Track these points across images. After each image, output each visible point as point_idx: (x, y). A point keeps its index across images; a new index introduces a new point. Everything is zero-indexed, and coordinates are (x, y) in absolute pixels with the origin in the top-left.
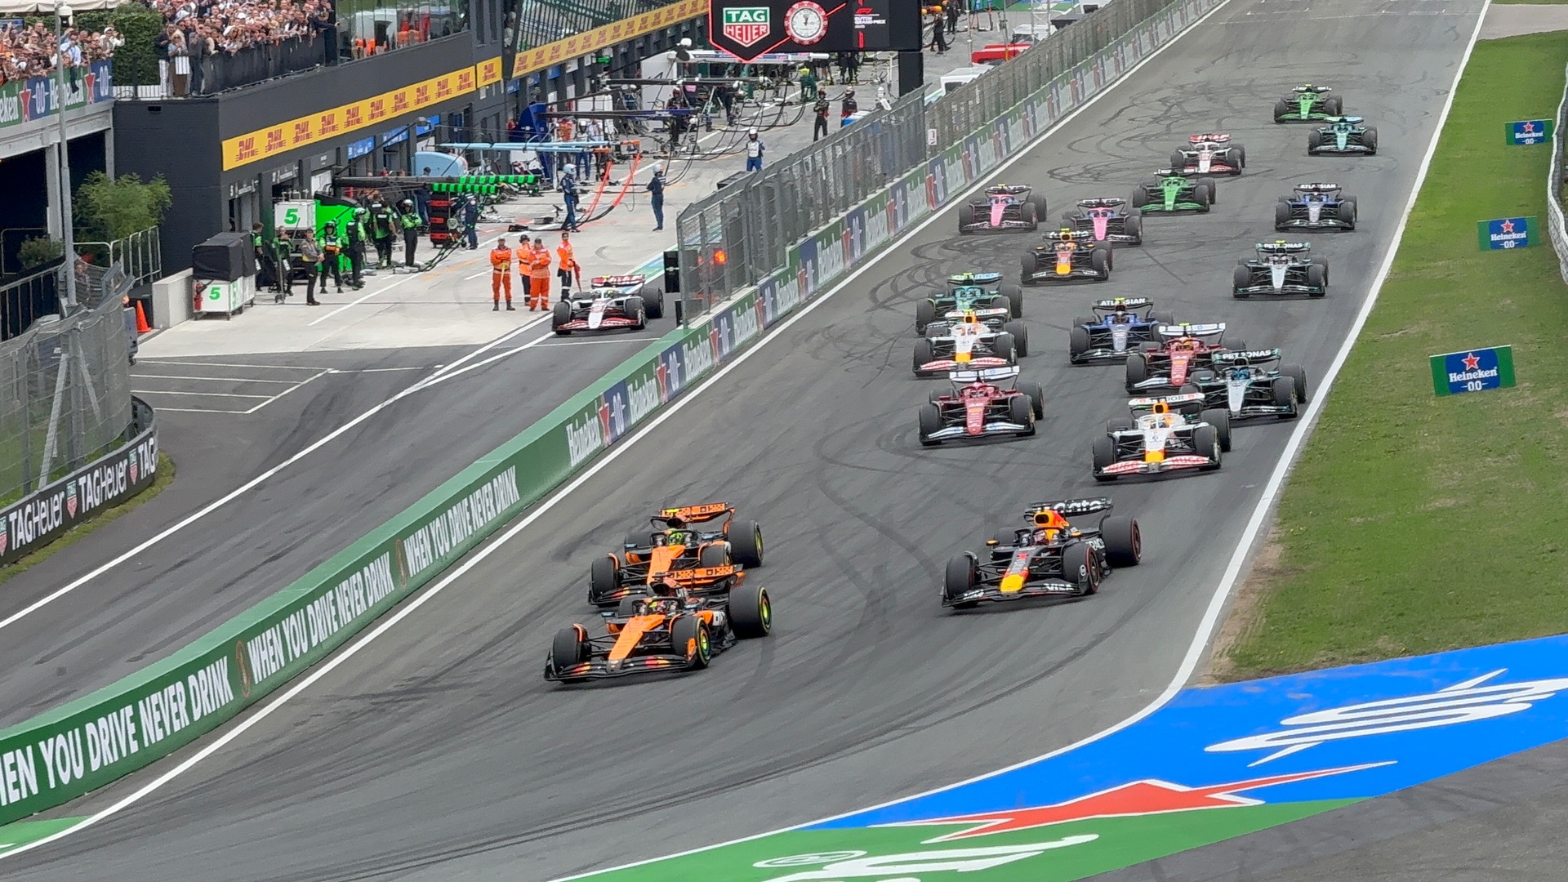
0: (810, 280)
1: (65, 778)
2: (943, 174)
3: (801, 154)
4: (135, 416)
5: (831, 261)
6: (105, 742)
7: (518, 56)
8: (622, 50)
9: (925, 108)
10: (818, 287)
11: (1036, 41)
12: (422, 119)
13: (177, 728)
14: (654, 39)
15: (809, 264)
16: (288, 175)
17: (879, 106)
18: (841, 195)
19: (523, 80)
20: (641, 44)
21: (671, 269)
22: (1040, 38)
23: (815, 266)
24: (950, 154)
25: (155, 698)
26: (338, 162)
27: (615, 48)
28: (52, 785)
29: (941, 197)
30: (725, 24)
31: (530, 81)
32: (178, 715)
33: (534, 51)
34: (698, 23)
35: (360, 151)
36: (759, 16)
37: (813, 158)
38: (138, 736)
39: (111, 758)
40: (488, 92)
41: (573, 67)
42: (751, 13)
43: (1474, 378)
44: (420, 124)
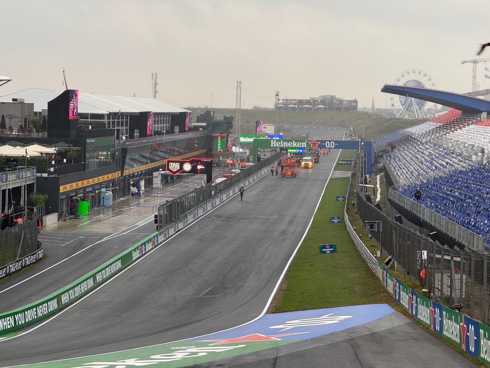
0: (186, 222)
1: (20, 323)
2: (215, 201)
3: (185, 195)
4: (38, 245)
5: (190, 219)
6: (29, 316)
7: (124, 171)
8: (147, 171)
9: (212, 187)
10: (187, 224)
11: (236, 173)
12: (104, 183)
13: (45, 313)
14: (154, 169)
15: (186, 219)
16: (74, 194)
17: (202, 185)
18: (193, 204)
19: (125, 176)
20: (151, 170)
21: (156, 218)
22: (237, 173)
23: (187, 219)
24: (217, 197)
25: (41, 307)
26: (84, 192)
27: (145, 170)
28: (17, 325)
29: (214, 206)
30: (170, 166)
31: (127, 177)
32: (45, 311)
33: (128, 170)
34: (163, 166)
35: (89, 190)
36: (177, 165)
37: (188, 196)
38: (37, 315)
39: (30, 319)
40: (118, 179)
41: (136, 174)
42: (175, 164)
43: (328, 250)
44: (103, 184)
